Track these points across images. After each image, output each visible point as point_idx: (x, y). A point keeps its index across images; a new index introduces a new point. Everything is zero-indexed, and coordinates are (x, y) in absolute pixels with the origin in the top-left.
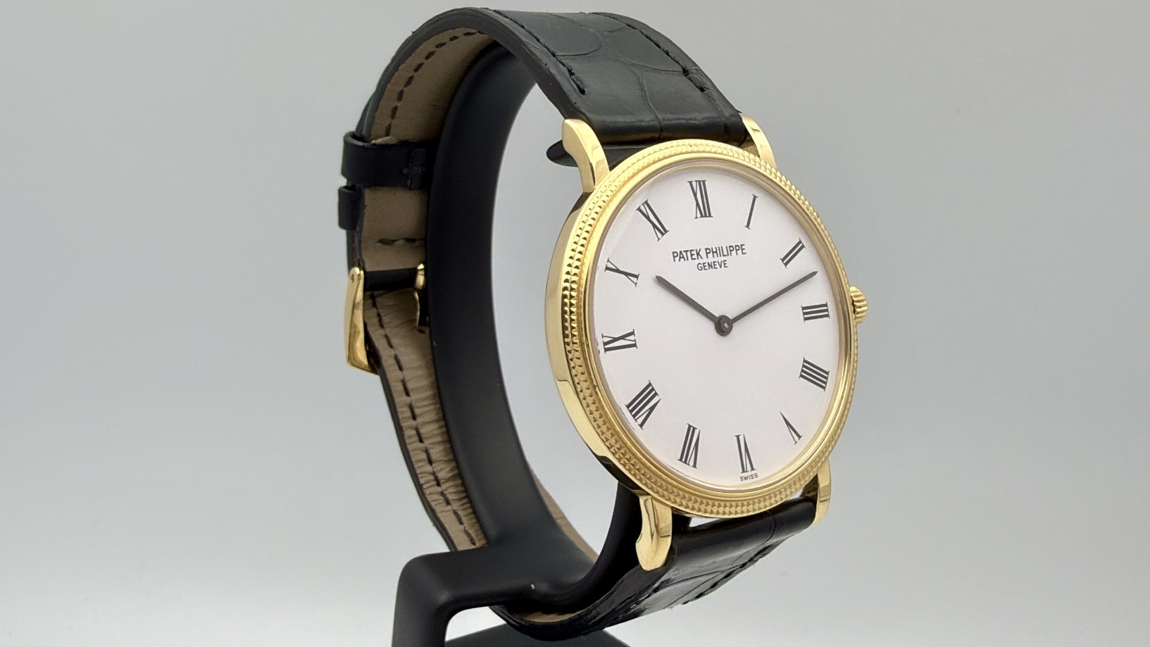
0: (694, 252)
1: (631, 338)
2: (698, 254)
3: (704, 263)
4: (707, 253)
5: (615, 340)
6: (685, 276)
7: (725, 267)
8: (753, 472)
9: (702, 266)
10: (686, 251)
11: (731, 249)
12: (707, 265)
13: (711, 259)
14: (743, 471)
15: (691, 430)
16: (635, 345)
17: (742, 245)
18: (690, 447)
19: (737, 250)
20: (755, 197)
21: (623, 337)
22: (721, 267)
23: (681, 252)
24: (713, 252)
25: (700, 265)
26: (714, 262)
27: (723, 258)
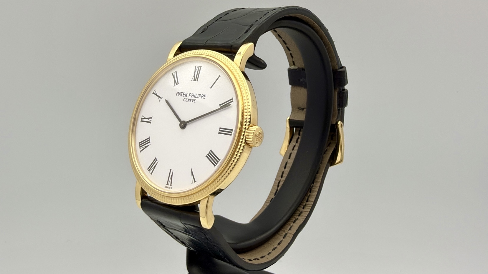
0: (185, 94)
1: (150, 119)
2: (186, 95)
3: (187, 99)
4: (190, 95)
5: (145, 118)
6: (178, 103)
7: (194, 102)
8: (171, 187)
9: (186, 100)
10: (182, 93)
11: (200, 95)
12: (187, 100)
13: (190, 98)
14: (167, 184)
15: (156, 160)
16: (150, 122)
17: (205, 95)
18: (152, 167)
19: (202, 96)
20: (220, 76)
21: (148, 118)
22: (193, 102)
23: (180, 93)
24: (192, 95)
25: (185, 99)
26: (191, 99)
27: (195, 99)
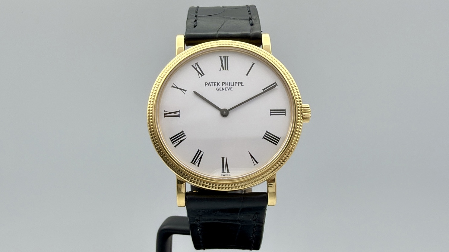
0: (216, 83)
1: (178, 113)
2: (218, 84)
3: (220, 88)
4: (223, 84)
5: (170, 113)
6: (210, 93)
7: (231, 90)
8: (228, 173)
9: (219, 89)
10: (212, 83)
11: (235, 83)
12: (222, 89)
13: (224, 86)
14: (223, 172)
15: (199, 152)
16: (179, 116)
17: (242, 82)
18: (197, 159)
19: (239, 84)
20: (253, 64)
21: (174, 113)
22: (229, 90)
23: (209, 83)
24: (226, 84)
25: (218, 89)
26: (225, 88)
27: (231, 87)
